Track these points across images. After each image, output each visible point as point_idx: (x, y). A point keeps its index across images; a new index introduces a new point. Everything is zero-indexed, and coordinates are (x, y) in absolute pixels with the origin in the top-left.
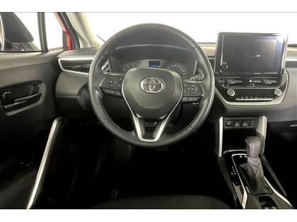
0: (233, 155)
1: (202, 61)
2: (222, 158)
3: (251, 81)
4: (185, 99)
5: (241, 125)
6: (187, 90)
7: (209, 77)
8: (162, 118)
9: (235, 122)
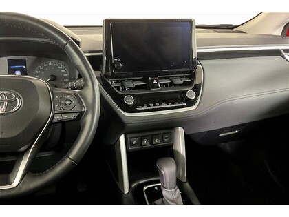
0: (145, 188)
1: (78, 61)
2: (130, 195)
3: (155, 82)
4: (57, 118)
5: (152, 143)
6: (60, 105)
7: (90, 84)
8: (23, 149)
9: (142, 139)
